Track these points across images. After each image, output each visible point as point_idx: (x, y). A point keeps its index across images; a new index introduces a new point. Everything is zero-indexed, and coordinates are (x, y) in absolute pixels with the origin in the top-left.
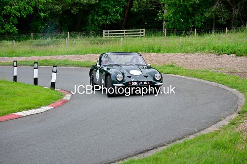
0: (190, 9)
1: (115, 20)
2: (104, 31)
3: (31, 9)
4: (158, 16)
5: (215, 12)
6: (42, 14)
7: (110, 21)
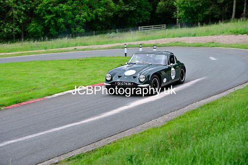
0: (195, 10)
1: (145, 20)
2: (139, 27)
3: (94, 16)
4: (174, 16)
5: (211, 10)
6: (101, 19)
7: (143, 21)
